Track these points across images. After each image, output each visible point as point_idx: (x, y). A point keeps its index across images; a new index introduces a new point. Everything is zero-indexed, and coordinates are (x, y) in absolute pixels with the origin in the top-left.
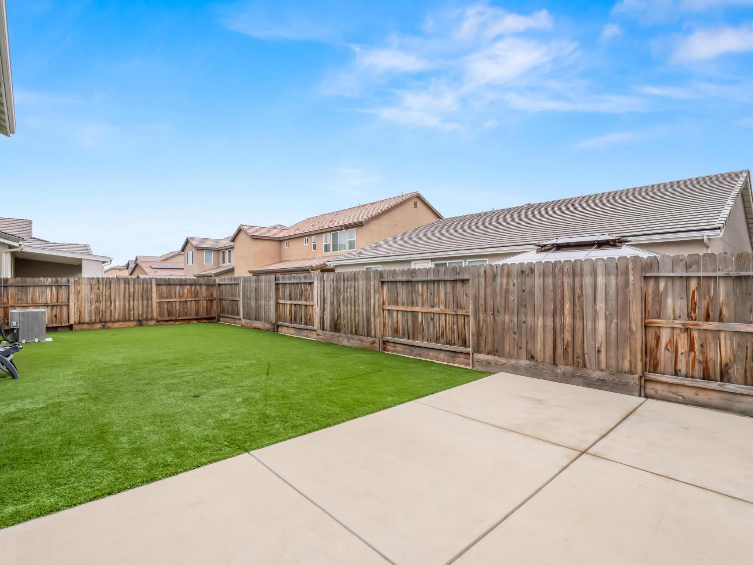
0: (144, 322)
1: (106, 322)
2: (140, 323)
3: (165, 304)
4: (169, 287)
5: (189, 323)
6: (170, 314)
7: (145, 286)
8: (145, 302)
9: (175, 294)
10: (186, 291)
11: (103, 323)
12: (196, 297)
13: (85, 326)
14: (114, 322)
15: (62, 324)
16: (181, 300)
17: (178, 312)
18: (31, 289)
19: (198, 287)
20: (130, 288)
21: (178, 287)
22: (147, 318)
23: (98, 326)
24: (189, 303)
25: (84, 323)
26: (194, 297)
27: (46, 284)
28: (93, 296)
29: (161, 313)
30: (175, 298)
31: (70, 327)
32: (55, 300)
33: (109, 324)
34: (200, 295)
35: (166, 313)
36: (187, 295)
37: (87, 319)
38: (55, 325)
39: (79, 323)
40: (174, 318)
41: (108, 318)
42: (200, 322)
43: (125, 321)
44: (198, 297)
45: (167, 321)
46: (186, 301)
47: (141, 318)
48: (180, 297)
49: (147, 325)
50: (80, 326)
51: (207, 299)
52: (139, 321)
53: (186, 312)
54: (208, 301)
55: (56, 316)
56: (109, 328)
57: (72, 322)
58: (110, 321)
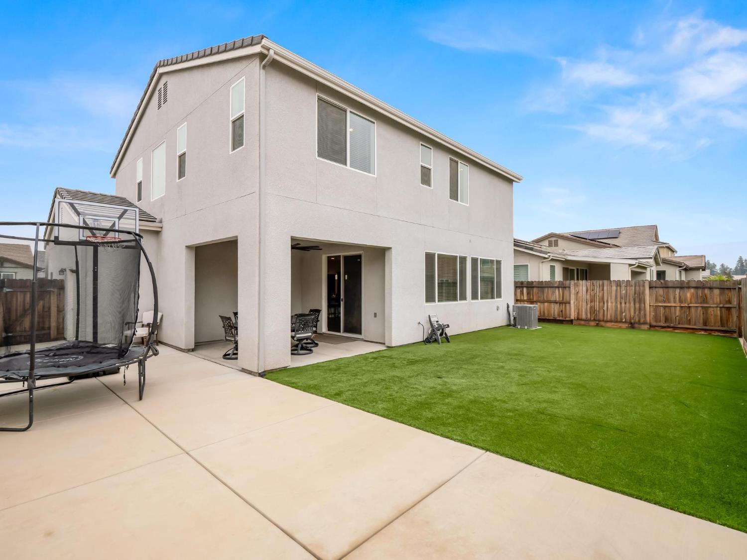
0: (636, 326)
1: (599, 321)
2: (632, 325)
3: (662, 308)
4: (666, 290)
5: (693, 333)
6: (667, 319)
7: (637, 288)
8: (637, 305)
9: (675, 298)
10: (689, 295)
11: (597, 321)
12: (704, 303)
13: (582, 322)
14: (607, 321)
15: (566, 318)
16: (682, 305)
17: (677, 318)
18: (546, 290)
19: (707, 291)
20: (622, 290)
21: (678, 291)
22: (639, 321)
23: (593, 323)
24: (693, 310)
25: (582, 320)
26: (701, 303)
27: (556, 286)
28: (588, 297)
29: (656, 318)
30: (675, 302)
31: (571, 322)
32: (561, 299)
33: (602, 323)
34: (710, 301)
35: (663, 318)
36: (691, 299)
37: (584, 317)
38: (561, 318)
39: (578, 319)
40: (672, 325)
41: (601, 318)
42: (710, 334)
43: (617, 322)
44: (707, 303)
45: (664, 327)
46: (690, 307)
47: (632, 321)
48: (681, 301)
49: (639, 329)
50: (578, 322)
51: (721, 305)
52: (631, 323)
53: (690, 320)
54: (723, 310)
55: (562, 311)
56: (602, 326)
57: (572, 317)
58: (603, 321)
